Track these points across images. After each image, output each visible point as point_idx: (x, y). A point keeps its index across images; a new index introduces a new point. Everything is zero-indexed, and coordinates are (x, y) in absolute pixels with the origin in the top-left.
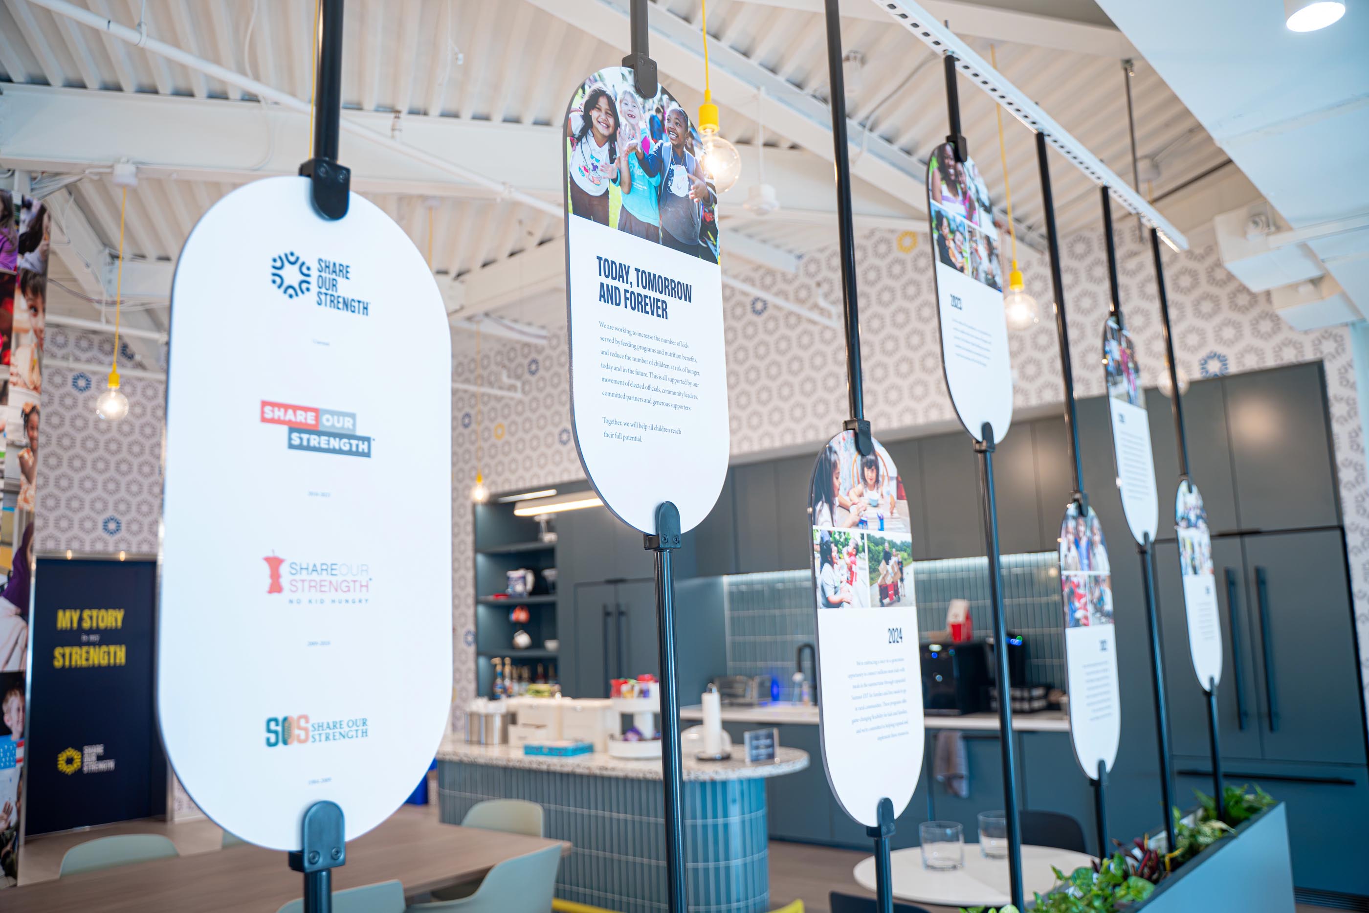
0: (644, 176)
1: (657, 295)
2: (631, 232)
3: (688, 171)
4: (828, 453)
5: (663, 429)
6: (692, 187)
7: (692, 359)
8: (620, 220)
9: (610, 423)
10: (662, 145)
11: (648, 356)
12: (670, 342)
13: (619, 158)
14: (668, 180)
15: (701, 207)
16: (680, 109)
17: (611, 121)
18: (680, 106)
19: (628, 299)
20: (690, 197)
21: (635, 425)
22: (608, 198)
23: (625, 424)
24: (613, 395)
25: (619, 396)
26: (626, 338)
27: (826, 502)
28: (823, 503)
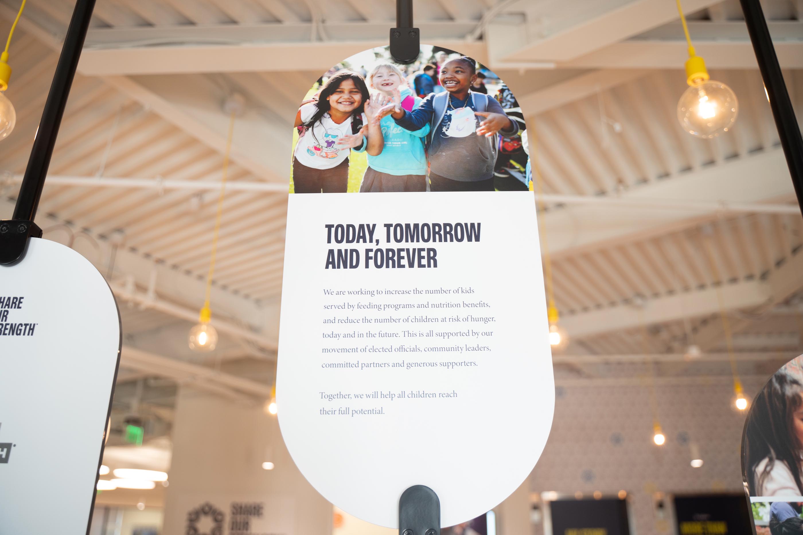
0: (404, 132)
1: (421, 244)
2: (381, 189)
3: (475, 110)
4: (777, 386)
5: (424, 395)
6: (482, 123)
7: (482, 305)
8: (364, 183)
9: (331, 397)
10: (432, 97)
11: (402, 313)
12: (442, 291)
13: (367, 126)
14: (441, 126)
15: (498, 139)
16: (463, 57)
17: (357, 97)
18: (462, 55)
19: (371, 258)
20: (479, 133)
21: (375, 395)
22: (348, 166)
23: (356, 396)
24: (340, 365)
25: (348, 365)
26: (365, 300)
27: (781, 457)
28: (771, 460)
